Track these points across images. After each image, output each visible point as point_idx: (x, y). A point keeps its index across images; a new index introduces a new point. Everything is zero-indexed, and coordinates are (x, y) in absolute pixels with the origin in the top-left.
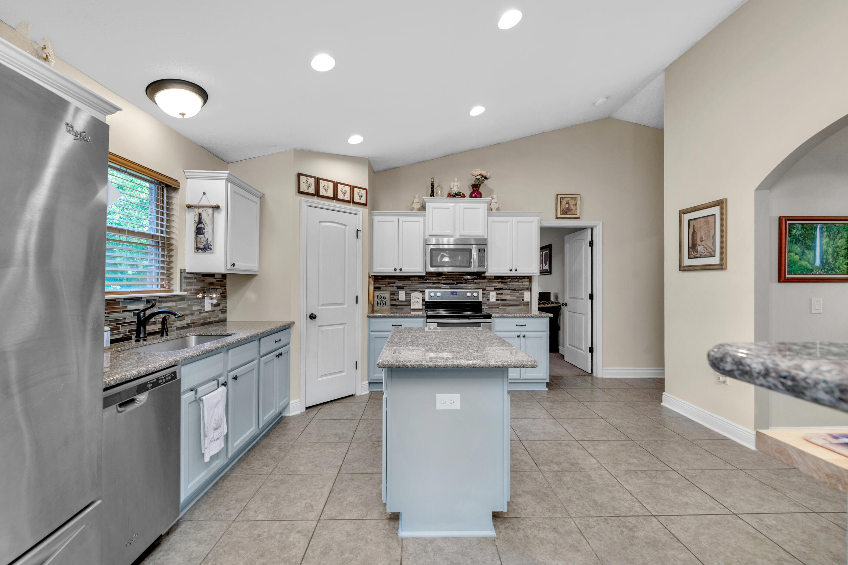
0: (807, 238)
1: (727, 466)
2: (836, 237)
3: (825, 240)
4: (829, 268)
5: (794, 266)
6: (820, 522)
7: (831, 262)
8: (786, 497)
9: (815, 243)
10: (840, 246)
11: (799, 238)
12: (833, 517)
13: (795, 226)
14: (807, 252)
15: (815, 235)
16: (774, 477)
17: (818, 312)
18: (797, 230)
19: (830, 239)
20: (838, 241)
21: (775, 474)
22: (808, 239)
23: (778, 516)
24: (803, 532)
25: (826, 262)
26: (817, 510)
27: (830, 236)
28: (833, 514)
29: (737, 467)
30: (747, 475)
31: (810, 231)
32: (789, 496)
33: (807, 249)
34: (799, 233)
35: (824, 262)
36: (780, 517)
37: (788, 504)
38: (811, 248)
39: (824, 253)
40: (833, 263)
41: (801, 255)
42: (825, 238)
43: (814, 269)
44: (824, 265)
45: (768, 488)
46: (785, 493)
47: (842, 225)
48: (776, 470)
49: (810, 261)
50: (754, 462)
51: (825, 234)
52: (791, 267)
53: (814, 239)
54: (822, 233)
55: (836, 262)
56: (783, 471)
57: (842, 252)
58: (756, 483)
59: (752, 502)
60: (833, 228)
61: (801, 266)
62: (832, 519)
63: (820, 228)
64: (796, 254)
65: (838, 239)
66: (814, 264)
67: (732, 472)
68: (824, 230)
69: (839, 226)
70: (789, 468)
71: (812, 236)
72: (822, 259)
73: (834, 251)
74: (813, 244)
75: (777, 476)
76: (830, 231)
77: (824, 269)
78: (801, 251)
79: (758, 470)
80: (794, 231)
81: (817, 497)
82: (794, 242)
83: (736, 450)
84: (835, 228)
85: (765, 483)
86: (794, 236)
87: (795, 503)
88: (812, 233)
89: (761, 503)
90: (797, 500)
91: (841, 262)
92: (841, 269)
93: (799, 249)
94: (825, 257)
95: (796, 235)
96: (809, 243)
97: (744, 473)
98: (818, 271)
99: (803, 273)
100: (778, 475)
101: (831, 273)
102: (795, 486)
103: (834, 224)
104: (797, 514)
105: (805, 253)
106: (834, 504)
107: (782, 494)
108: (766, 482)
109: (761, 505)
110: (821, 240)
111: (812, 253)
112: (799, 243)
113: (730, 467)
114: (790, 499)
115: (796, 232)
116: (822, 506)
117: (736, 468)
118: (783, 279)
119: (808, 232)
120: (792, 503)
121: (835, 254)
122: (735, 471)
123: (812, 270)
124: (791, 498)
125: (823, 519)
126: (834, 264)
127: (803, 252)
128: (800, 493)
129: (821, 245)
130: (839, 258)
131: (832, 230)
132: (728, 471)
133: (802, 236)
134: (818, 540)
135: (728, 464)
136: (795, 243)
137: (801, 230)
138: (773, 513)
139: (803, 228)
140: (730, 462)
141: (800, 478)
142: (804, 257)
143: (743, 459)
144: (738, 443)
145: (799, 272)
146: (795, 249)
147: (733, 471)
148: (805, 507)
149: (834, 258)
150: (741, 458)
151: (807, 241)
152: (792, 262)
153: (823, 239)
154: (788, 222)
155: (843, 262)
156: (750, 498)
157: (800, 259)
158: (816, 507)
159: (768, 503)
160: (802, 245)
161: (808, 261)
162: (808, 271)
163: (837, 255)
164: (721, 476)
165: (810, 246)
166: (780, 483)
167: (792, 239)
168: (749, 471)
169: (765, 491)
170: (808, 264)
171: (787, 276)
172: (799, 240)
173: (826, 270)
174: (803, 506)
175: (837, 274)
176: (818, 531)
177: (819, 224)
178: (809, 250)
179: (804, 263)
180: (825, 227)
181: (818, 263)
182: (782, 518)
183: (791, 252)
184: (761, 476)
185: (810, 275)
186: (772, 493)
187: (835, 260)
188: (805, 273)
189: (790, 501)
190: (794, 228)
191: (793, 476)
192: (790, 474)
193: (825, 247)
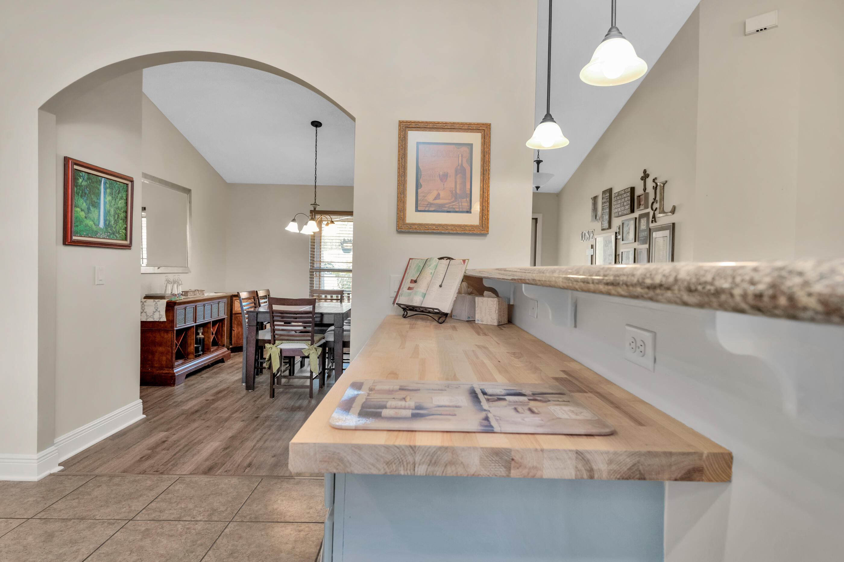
0: (92, 192)
1: (11, 523)
2: (117, 197)
3: (109, 198)
4: (110, 231)
5: (80, 225)
6: (139, 528)
7: (113, 225)
8: (97, 521)
9: (99, 199)
10: (120, 208)
11: (85, 191)
12: (147, 514)
13: (81, 174)
14: (92, 209)
15: (99, 189)
16: (75, 503)
17: (101, 282)
18: (83, 179)
19: (112, 197)
20: (119, 202)
21: (74, 499)
22: (94, 194)
23: (100, 552)
24: (130, 553)
25: (109, 224)
26: (132, 515)
27: (112, 194)
28: (144, 510)
29: (25, 517)
30: (43, 521)
31: (95, 185)
32: (100, 518)
33: (92, 206)
34: (84, 183)
35: (107, 224)
36: (102, 552)
37: (103, 529)
38: (96, 205)
39: (107, 213)
40: (114, 226)
41: (87, 212)
42: (108, 196)
43: (99, 231)
44: (107, 227)
45: (74, 522)
46: (94, 516)
47: (122, 184)
48: (73, 493)
49: (95, 221)
50: (43, 497)
51: (108, 191)
52: (77, 226)
53: (99, 195)
54: (105, 189)
55: (117, 225)
56: (80, 489)
57: (122, 215)
58: (58, 524)
59: (65, 554)
60: (115, 186)
61: (86, 226)
62: (147, 516)
63: (104, 183)
64: (82, 210)
65: (118, 199)
66: (98, 226)
67: (21, 529)
68: (108, 185)
69: (120, 184)
70: (85, 482)
71: (97, 191)
72: (105, 220)
73: (115, 213)
74: (98, 201)
75: (77, 501)
76: (112, 189)
77: (107, 233)
78: (86, 207)
79: (54, 506)
80: (80, 180)
81: (125, 501)
82: (80, 194)
83: (14, 493)
84: (117, 186)
85: (69, 518)
86: (80, 186)
87: (109, 523)
88: (97, 186)
89: (75, 548)
90: (109, 518)
91: (121, 225)
92: (120, 234)
93: (85, 204)
94: (108, 218)
95: (82, 186)
96: (95, 199)
97: (38, 521)
98: (102, 234)
99: (88, 235)
100: (78, 498)
101: (113, 237)
102: (100, 500)
103: (116, 181)
104: (116, 535)
105: (90, 210)
106: (141, 499)
107: (92, 521)
108: (69, 516)
109: (76, 552)
110: (105, 197)
111: (96, 211)
112: (84, 197)
113: (15, 523)
114: (102, 521)
115: (82, 181)
116: (133, 508)
117: (25, 520)
118: (69, 241)
119: (93, 185)
120: (106, 524)
121: (116, 216)
122: (24, 525)
123: (97, 233)
124: (103, 518)
125: (140, 523)
126: (115, 228)
127: (89, 209)
128: (108, 507)
129: (105, 203)
130: (119, 221)
131: (114, 188)
132: (15, 530)
133: (88, 189)
134: (146, 550)
135: (11, 521)
136: (81, 196)
137: (86, 181)
138: (93, 553)
139: (89, 179)
140: (12, 516)
141: (100, 488)
142: (90, 215)
143: (28, 501)
144: (13, 481)
145: (85, 233)
146: (81, 204)
147: (22, 526)
148: (120, 521)
149: (115, 220)
150: (26, 501)
151: (92, 196)
152: (78, 219)
153: (107, 196)
154: (76, 167)
155: (122, 227)
156: (61, 551)
157: (86, 217)
158: (128, 512)
159: (83, 542)
160: (88, 199)
161: (93, 221)
162: (93, 232)
163: (118, 218)
164: (9, 546)
165: (95, 202)
166: (84, 506)
167: (78, 191)
168: (43, 513)
169: (73, 529)
170: (93, 225)
171: (74, 238)
172: (85, 193)
173: (109, 234)
174: (118, 521)
175: (118, 239)
176: (141, 540)
177: (103, 177)
178: (94, 207)
179: (90, 223)
180: (108, 182)
181: (102, 225)
182: (104, 552)
183: (77, 207)
184: (60, 511)
185: (95, 238)
186: (82, 525)
187: (116, 222)
188: (90, 235)
189: (103, 523)
190: (80, 176)
191: (93, 490)
192: (89, 490)
193: (108, 206)
